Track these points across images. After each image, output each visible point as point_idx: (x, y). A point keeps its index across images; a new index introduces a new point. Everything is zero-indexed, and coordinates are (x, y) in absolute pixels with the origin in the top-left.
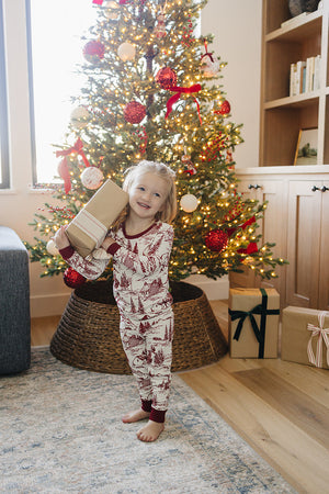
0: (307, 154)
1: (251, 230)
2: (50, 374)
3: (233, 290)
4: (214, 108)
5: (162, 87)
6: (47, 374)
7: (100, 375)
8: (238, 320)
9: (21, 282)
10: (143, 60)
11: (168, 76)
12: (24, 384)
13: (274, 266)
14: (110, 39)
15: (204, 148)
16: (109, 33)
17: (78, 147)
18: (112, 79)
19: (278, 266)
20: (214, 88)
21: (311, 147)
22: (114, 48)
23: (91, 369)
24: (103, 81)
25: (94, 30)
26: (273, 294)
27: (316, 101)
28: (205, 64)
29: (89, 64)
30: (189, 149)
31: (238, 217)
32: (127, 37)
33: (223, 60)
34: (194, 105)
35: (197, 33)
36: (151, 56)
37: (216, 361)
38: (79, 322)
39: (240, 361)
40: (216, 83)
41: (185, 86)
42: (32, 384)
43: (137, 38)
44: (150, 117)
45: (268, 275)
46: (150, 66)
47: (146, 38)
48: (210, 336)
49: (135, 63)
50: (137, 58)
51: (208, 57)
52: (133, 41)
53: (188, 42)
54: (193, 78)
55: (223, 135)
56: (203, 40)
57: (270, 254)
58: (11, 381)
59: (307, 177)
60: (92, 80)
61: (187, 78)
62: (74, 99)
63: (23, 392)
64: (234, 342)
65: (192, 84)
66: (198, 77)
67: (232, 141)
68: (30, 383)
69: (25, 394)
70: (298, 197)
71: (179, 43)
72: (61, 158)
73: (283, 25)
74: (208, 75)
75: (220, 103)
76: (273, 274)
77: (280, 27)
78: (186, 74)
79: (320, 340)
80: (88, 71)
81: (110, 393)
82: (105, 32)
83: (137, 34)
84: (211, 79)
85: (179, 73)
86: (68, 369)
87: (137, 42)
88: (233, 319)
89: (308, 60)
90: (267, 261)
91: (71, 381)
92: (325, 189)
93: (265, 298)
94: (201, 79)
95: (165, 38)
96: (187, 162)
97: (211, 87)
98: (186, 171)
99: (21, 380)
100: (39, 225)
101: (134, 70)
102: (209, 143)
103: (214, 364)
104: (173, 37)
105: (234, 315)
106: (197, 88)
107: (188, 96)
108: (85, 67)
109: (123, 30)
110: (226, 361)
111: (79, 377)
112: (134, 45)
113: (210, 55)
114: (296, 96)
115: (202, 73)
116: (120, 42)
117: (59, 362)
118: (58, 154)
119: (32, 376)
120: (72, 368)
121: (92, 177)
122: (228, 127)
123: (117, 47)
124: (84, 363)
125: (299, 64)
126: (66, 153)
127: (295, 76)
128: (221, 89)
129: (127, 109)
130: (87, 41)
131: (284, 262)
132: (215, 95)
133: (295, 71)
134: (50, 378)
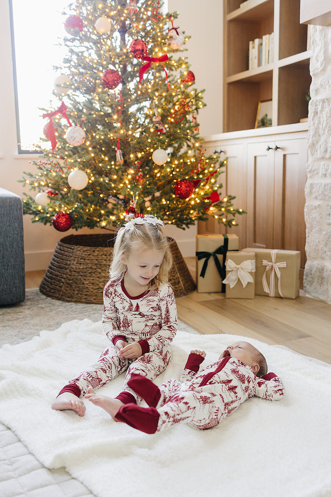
0: (265, 123)
1: (213, 181)
2: (43, 306)
3: (199, 236)
4: (181, 77)
5: (135, 57)
6: (40, 306)
7: (85, 305)
8: (203, 260)
9: (16, 225)
10: (117, 34)
11: (139, 47)
12: (21, 312)
13: (234, 215)
14: (88, 15)
15: (172, 111)
16: (87, 10)
17: (62, 109)
18: (90, 51)
19: (237, 215)
20: (180, 59)
21: (269, 117)
22: (92, 22)
23: (78, 301)
24: (82, 52)
25: (73, 7)
26: (233, 238)
27: (270, 73)
28: (171, 37)
29: (70, 37)
30: (160, 110)
31: (202, 173)
32: (103, 12)
33: (187, 34)
34: (163, 74)
35: (164, 10)
36: (124, 30)
37: (185, 295)
38: (66, 264)
39: (206, 295)
40: (182, 55)
41: (155, 57)
42: (27, 312)
43: (113, 13)
44: (124, 84)
45: (229, 223)
46: (123, 39)
47: (120, 13)
48: (180, 274)
49: (110, 37)
50: (112, 31)
51: (174, 31)
52: (108, 17)
53: (157, 17)
54: (161, 50)
55: (188, 100)
56: (169, 16)
57: (232, 205)
58: (9, 310)
59: (263, 139)
60: (72, 51)
61: (157, 50)
62: (57, 68)
63: (21, 317)
64: (200, 278)
65: (160, 55)
66: (166, 49)
67: (197, 105)
68: (25, 311)
69: (23, 318)
70: (255, 157)
71: (148, 19)
72: (47, 120)
73: (242, 5)
74: (174, 47)
75: (186, 73)
76: (234, 223)
77: (239, 7)
78: (155, 46)
79: (273, 273)
80: (68, 43)
81: (96, 315)
82: (84, 8)
83: (111, 10)
84: (177, 50)
85: (149, 47)
86: (58, 302)
87: (112, 18)
88: (199, 258)
89: (264, 37)
90: (228, 211)
91: (61, 309)
92: (277, 148)
93: (226, 240)
94: (169, 51)
95: (137, 14)
96: (157, 122)
97: (177, 59)
98: (157, 130)
99: (17, 309)
100: (28, 182)
101: (109, 42)
102: (176, 107)
103: (184, 297)
104: (143, 14)
105: (200, 255)
106: (165, 58)
107: (157, 64)
108: (66, 40)
109: (100, 6)
110: (194, 295)
111: (68, 307)
112: (109, 20)
113: (176, 29)
114: (254, 70)
115: (169, 45)
116: (96, 18)
117: (49, 298)
118: (44, 116)
119: (27, 307)
120: (61, 302)
121: (76, 135)
122: (192, 93)
123: (94, 22)
124: (71, 297)
125: (257, 41)
126: (51, 115)
127: (253, 53)
128: (186, 61)
129: (105, 76)
130: (68, 16)
131: (243, 212)
132: (181, 64)
133: (253, 48)
134: (42, 308)
